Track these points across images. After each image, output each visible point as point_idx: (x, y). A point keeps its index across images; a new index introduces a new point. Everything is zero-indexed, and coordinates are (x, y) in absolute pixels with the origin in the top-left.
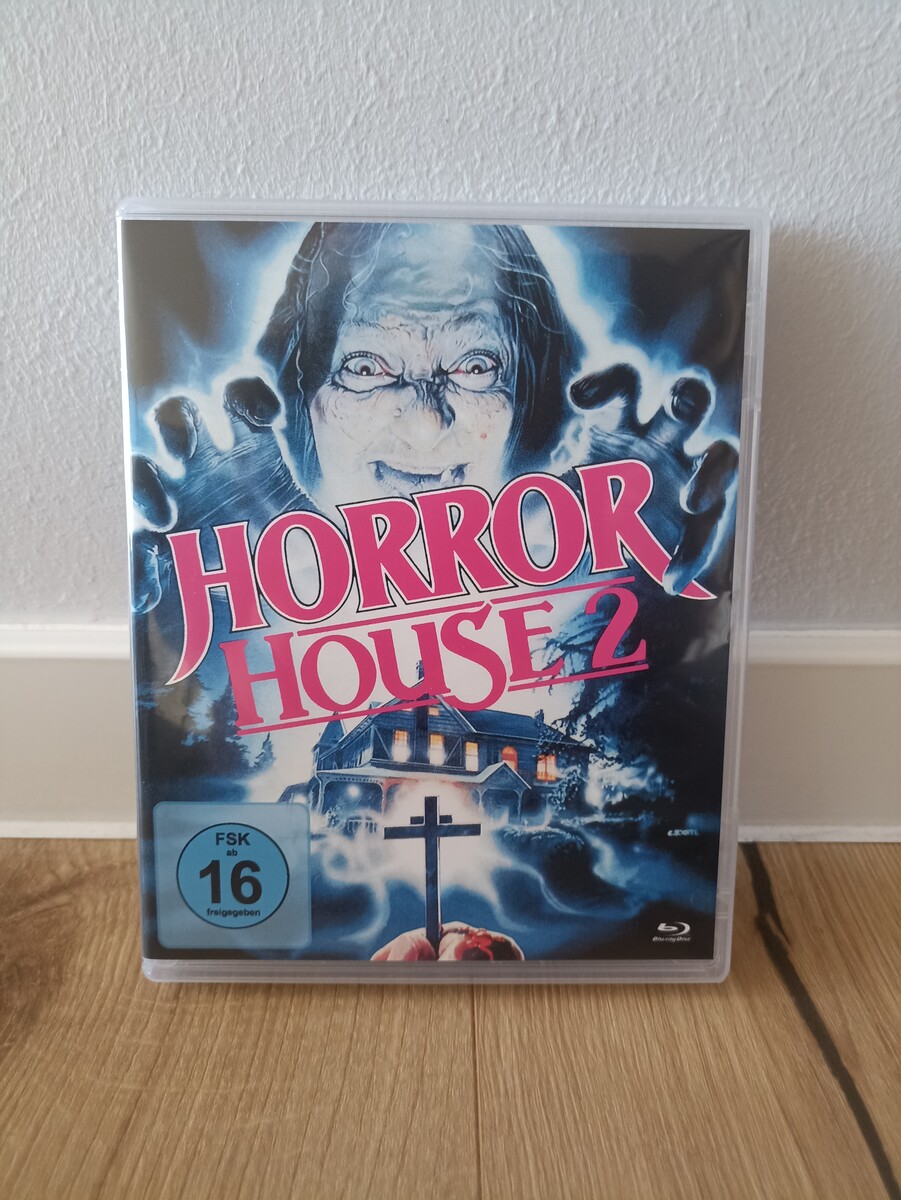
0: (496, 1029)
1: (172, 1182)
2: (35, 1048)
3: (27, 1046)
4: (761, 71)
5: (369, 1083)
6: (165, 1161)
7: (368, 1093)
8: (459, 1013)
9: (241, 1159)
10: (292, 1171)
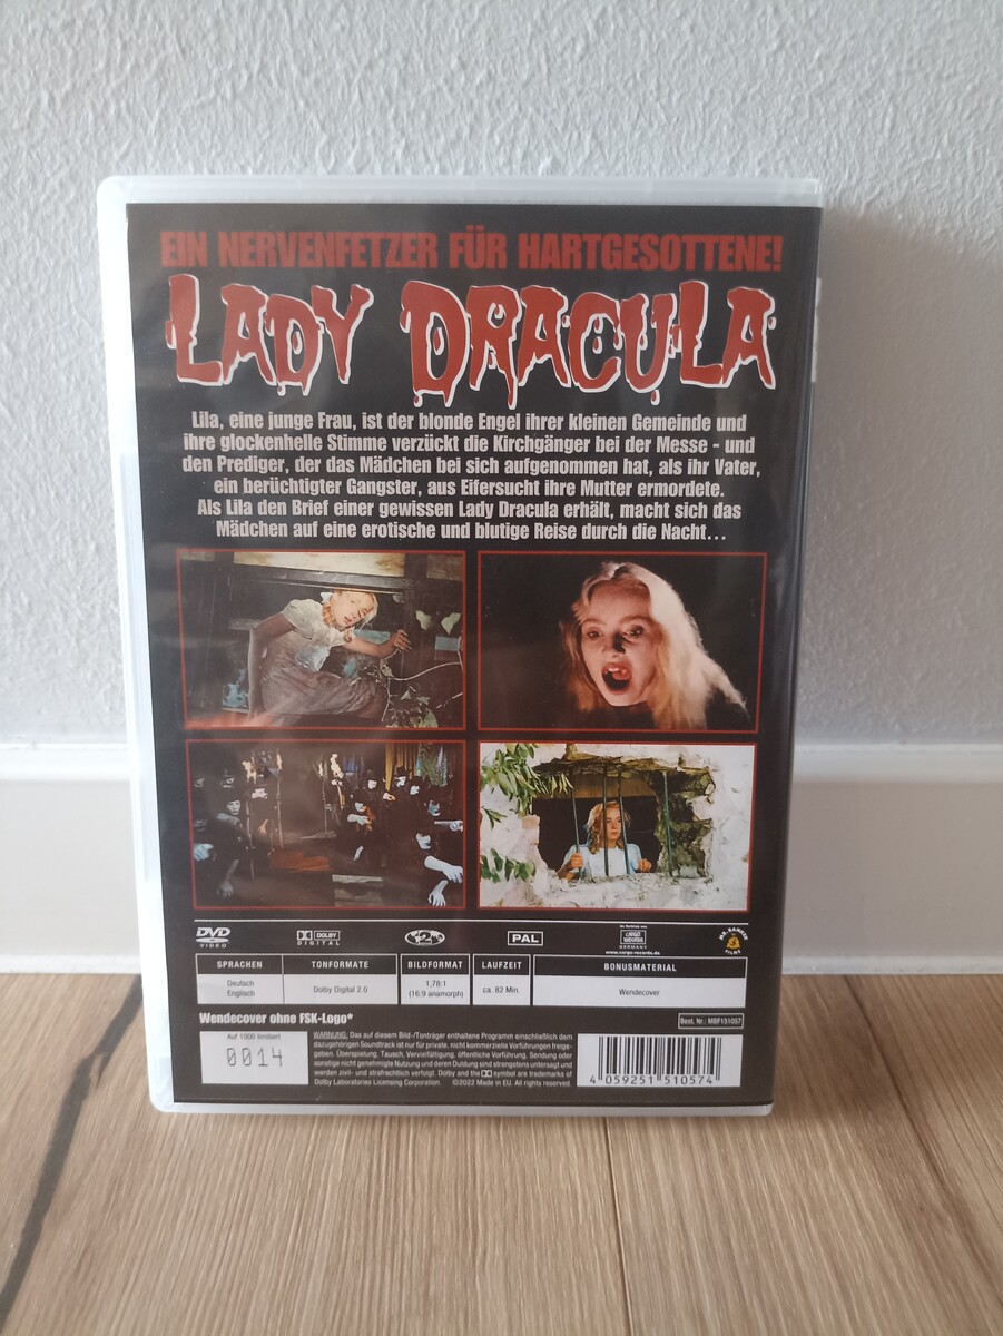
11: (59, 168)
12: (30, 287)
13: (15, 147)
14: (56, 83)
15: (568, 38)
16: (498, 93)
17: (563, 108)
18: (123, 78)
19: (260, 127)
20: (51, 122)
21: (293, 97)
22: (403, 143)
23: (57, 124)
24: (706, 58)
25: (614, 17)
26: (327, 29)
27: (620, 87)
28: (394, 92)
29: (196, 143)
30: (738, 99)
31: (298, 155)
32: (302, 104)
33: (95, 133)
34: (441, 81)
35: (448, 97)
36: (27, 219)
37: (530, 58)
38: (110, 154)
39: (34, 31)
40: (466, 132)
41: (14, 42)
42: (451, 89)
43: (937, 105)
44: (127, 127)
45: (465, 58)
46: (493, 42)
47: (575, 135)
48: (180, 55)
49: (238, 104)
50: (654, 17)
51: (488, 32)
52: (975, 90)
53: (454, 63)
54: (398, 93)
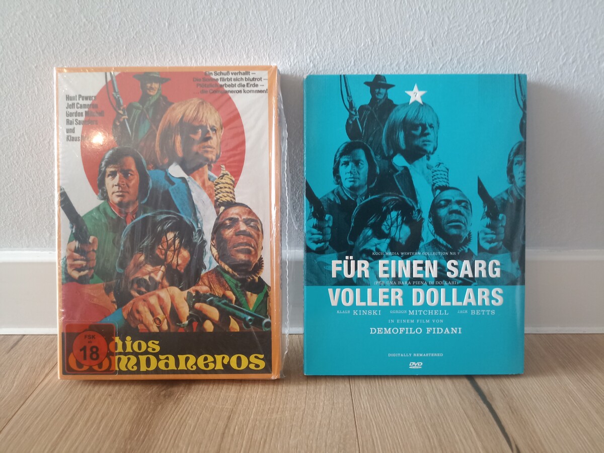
0: (359, 390)
1: (248, 433)
2: (192, 397)
3: (189, 396)
4: (438, 59)
5: (315, 405)
6: (245, 427)
7: (314, 408)
8: (345, 386)
9: (272, 426)
10: (290, 430)
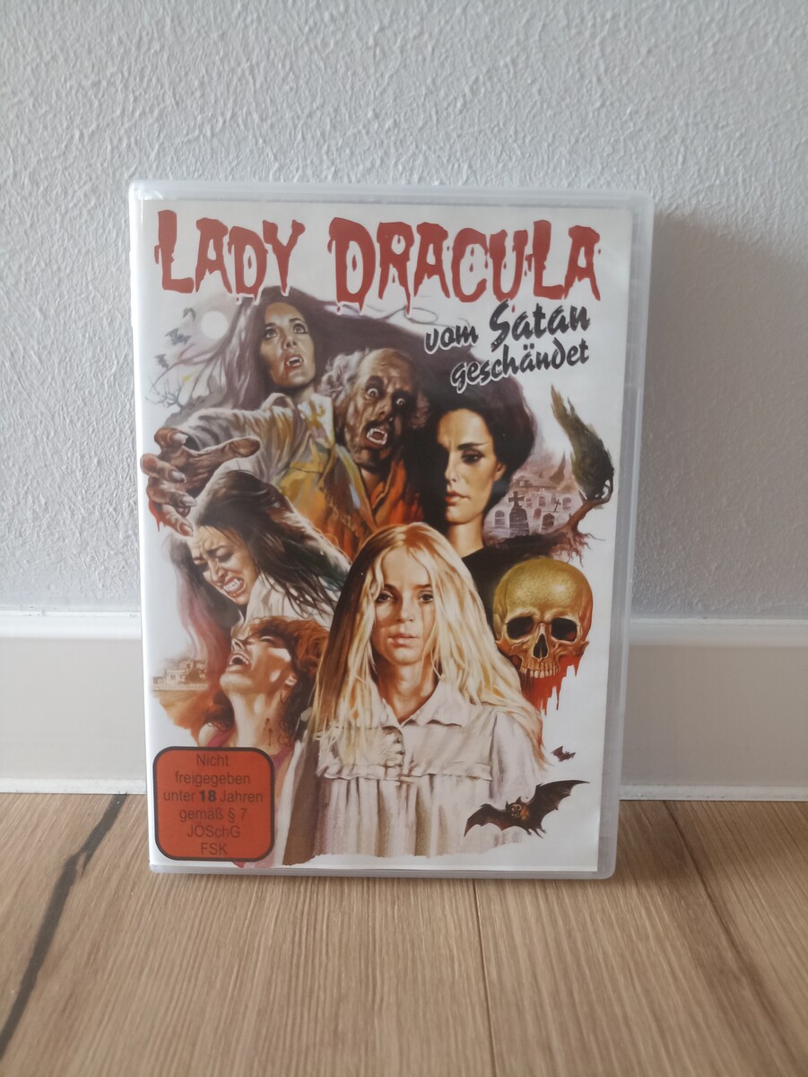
11: (84, 184)
12: (59, 269)
13: (54, 169)
14: (86, 125)
15: (451, 97)
16: (402, 135)
17: (448, 147)
18: (133, 121)
19: (231, 157)
20: (80, 152)
21: (255, 136)
22: (333, 169)
23: (84, 152)
24: (550, 113)
25: (484, 84)
26: (280, 89)
27: (489, 132)
28: (327, 134)
29: (184, 168)
30: (573, 141)
31: (257, 177)
32: (261, 141)
33: (111, 160)
34: (360, 127)
35: (365, 138)
36: (59, 219)
37: (424, 111)
38: (122, 175)
39: (71, 88)
40: (378, 162)
41: (57, 95)
42: (368, 133)
43: (715, 146)
44: (135, 156)
45: (378, 111)
46: (398, 100)
47: (456, 165)
48: (175, 107)
49: (215, 140)
50: (513, 83)
51: (394, 93)
52: (742, 136)
53: (370, 114)
54: (330, 134)
